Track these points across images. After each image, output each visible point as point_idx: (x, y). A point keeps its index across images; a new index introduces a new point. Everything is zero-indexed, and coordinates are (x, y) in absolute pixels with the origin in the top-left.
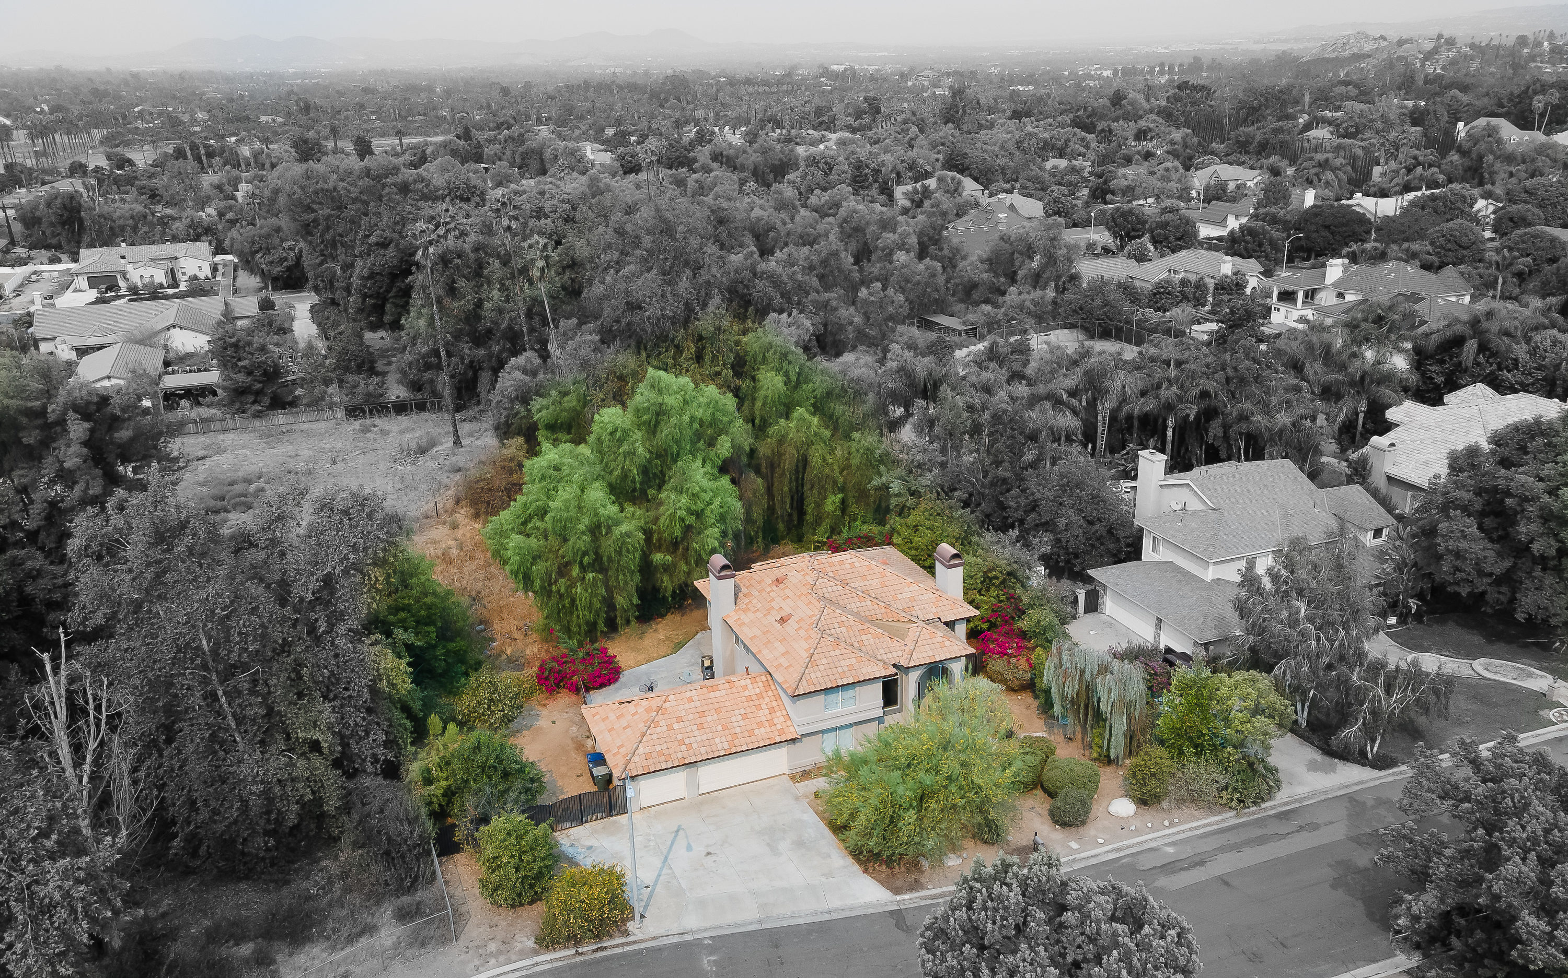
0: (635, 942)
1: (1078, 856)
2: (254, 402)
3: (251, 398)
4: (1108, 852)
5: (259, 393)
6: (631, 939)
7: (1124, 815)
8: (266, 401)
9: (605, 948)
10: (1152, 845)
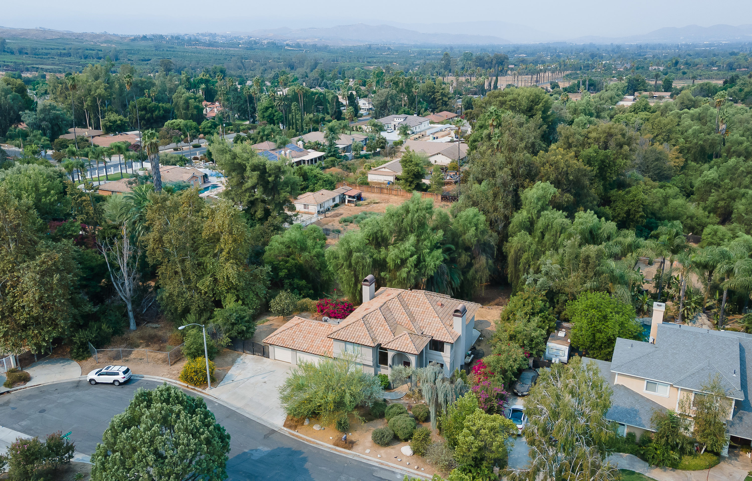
0: (203, 393)
1: (361, 455)
2: (410, 186)
3: (408, 184)
4: (377, 462)
5: (411, 182)
6: (203, 391)
7: (404, 453)
8: (413, 186)
9: (195, 389)
10: (397, 471)
